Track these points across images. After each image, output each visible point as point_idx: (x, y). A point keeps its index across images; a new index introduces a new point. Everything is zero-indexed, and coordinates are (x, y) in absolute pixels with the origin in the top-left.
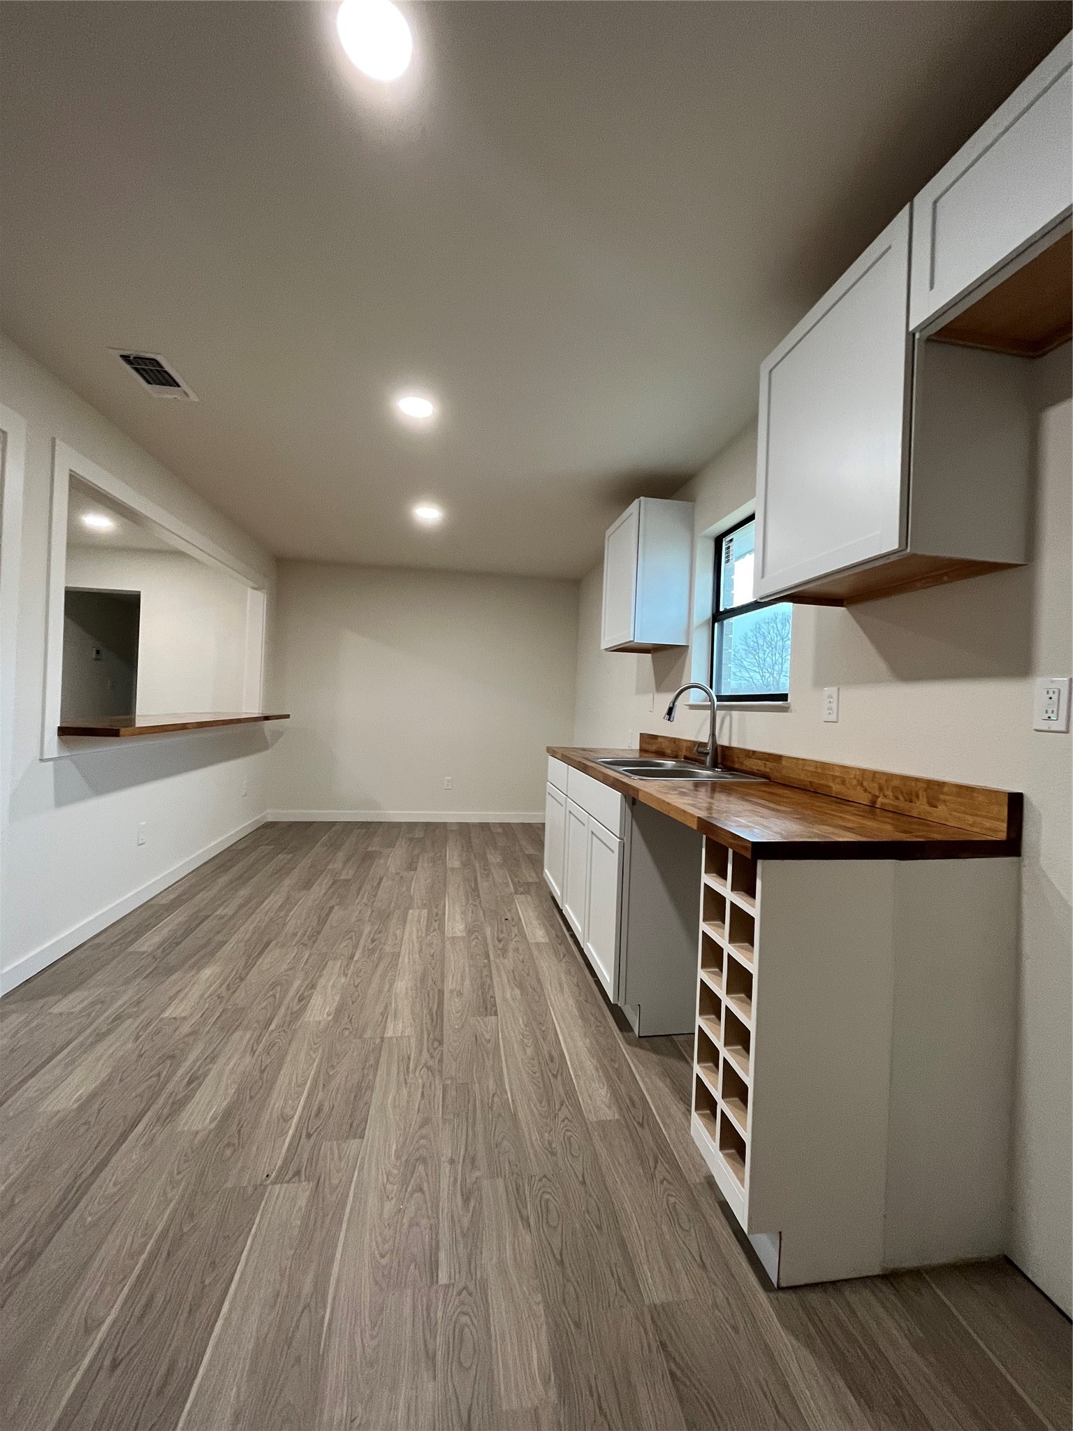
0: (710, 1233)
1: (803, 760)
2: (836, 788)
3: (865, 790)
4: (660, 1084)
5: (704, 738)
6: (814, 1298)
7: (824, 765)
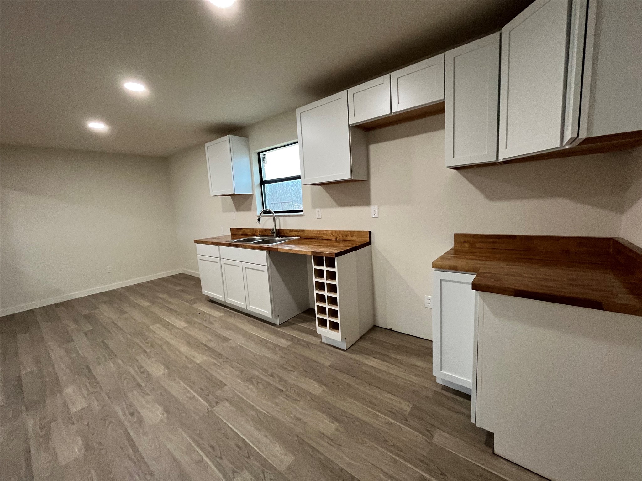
1: (312, 230)
2: (324, 237)
3: (334, 236)
7: (320, 231)
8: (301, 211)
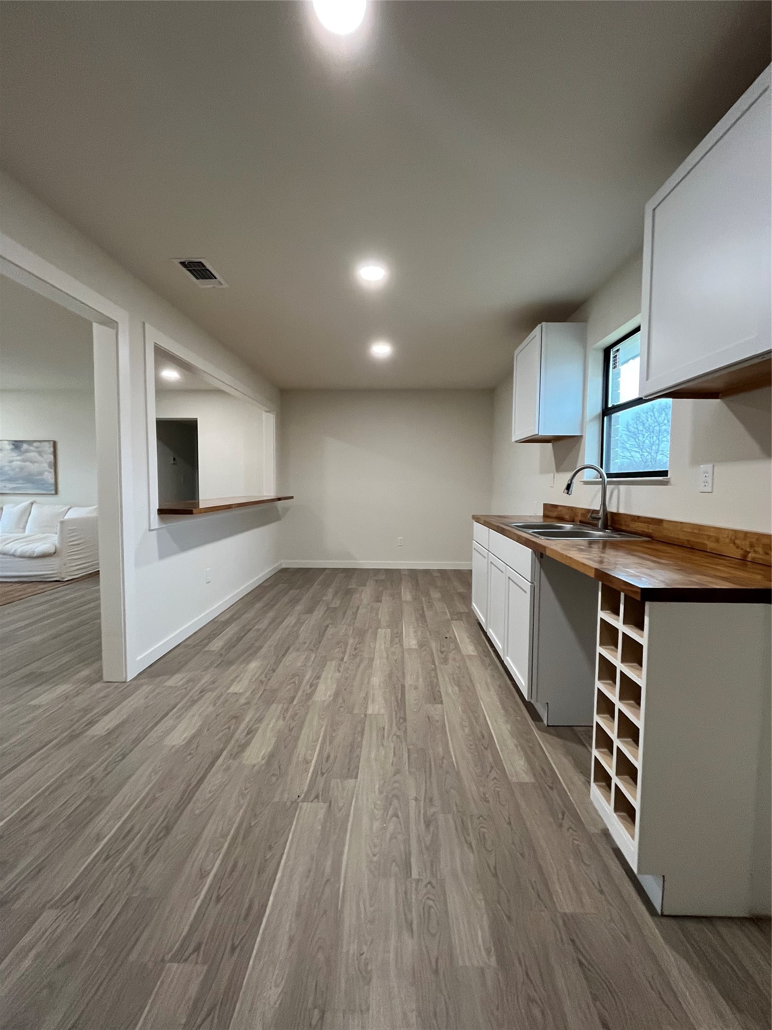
0: (606, 870)
2: (711, 545)
3: (738, 547)
4: (565, 760)
5: (596, 506)
6: (691, 926)
8: (664, 473)
